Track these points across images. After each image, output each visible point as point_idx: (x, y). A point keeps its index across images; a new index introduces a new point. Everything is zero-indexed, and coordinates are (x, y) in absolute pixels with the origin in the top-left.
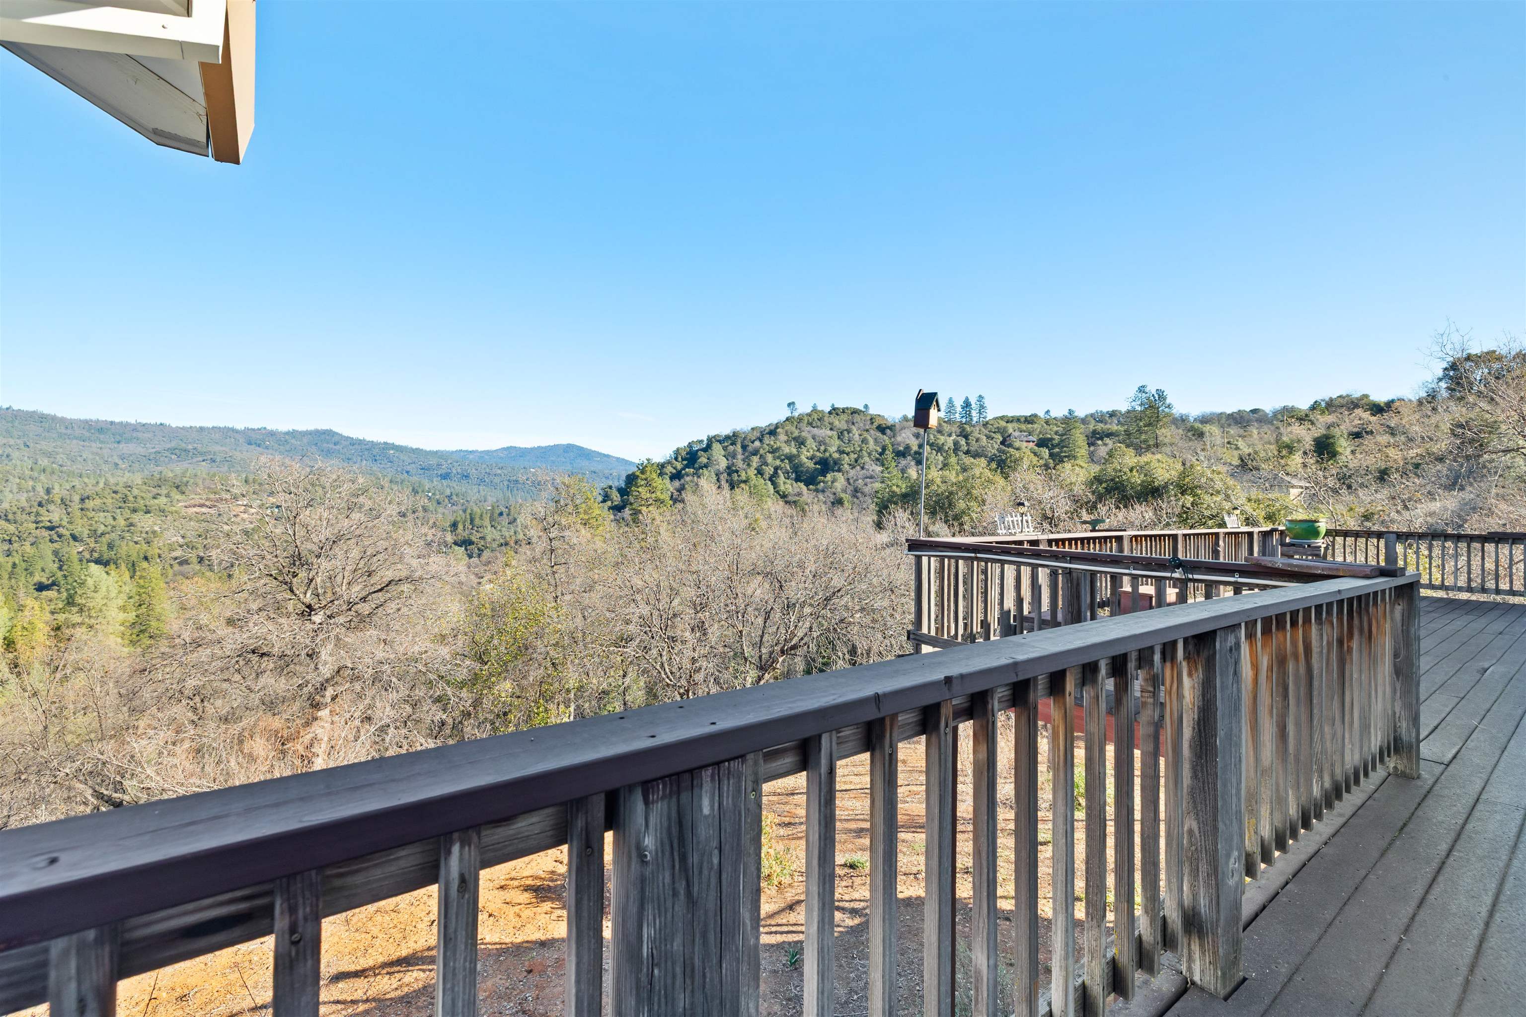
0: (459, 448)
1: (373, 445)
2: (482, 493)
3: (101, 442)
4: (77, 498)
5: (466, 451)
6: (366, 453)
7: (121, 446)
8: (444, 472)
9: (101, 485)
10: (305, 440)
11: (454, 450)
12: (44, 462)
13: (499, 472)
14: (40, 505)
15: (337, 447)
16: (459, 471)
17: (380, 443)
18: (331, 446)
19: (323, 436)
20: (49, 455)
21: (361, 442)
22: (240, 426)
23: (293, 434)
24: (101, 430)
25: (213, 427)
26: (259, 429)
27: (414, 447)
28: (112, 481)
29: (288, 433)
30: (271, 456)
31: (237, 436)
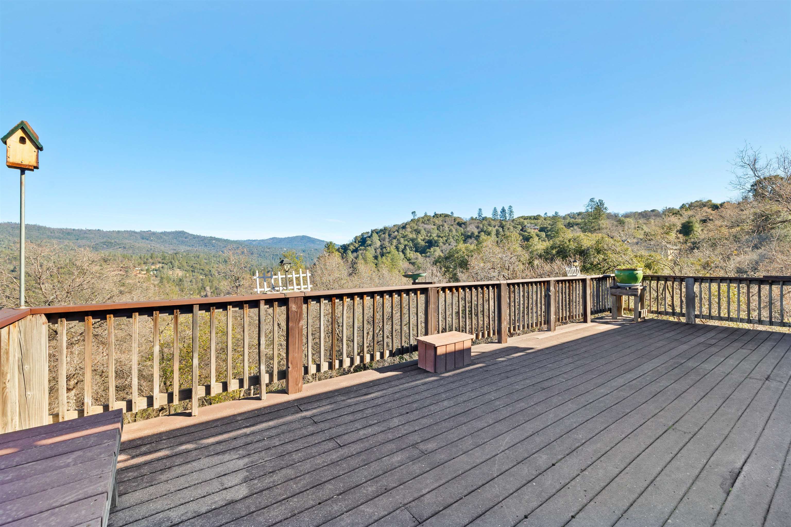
0: (248, 239)
1: (205, 238)
2: (260, 261)
3: (69, 240)
5: (252, 240)
6: (201, 242)
7: (79, 241)
10: (170, 237)
11: (246, 240)
13: (268, 250)
15: (187, 240)
17: (208, 237)
18: (184, 239)
19: (179, 234)
21: (198, 237)
22: (138, 230)
23: (165, 233)
24: (68, 234)
25: (124, 231)
26: (147, 231)
27: (225, 239)
29: (162, 233)
30: (153, 245)
31: (136, 235)
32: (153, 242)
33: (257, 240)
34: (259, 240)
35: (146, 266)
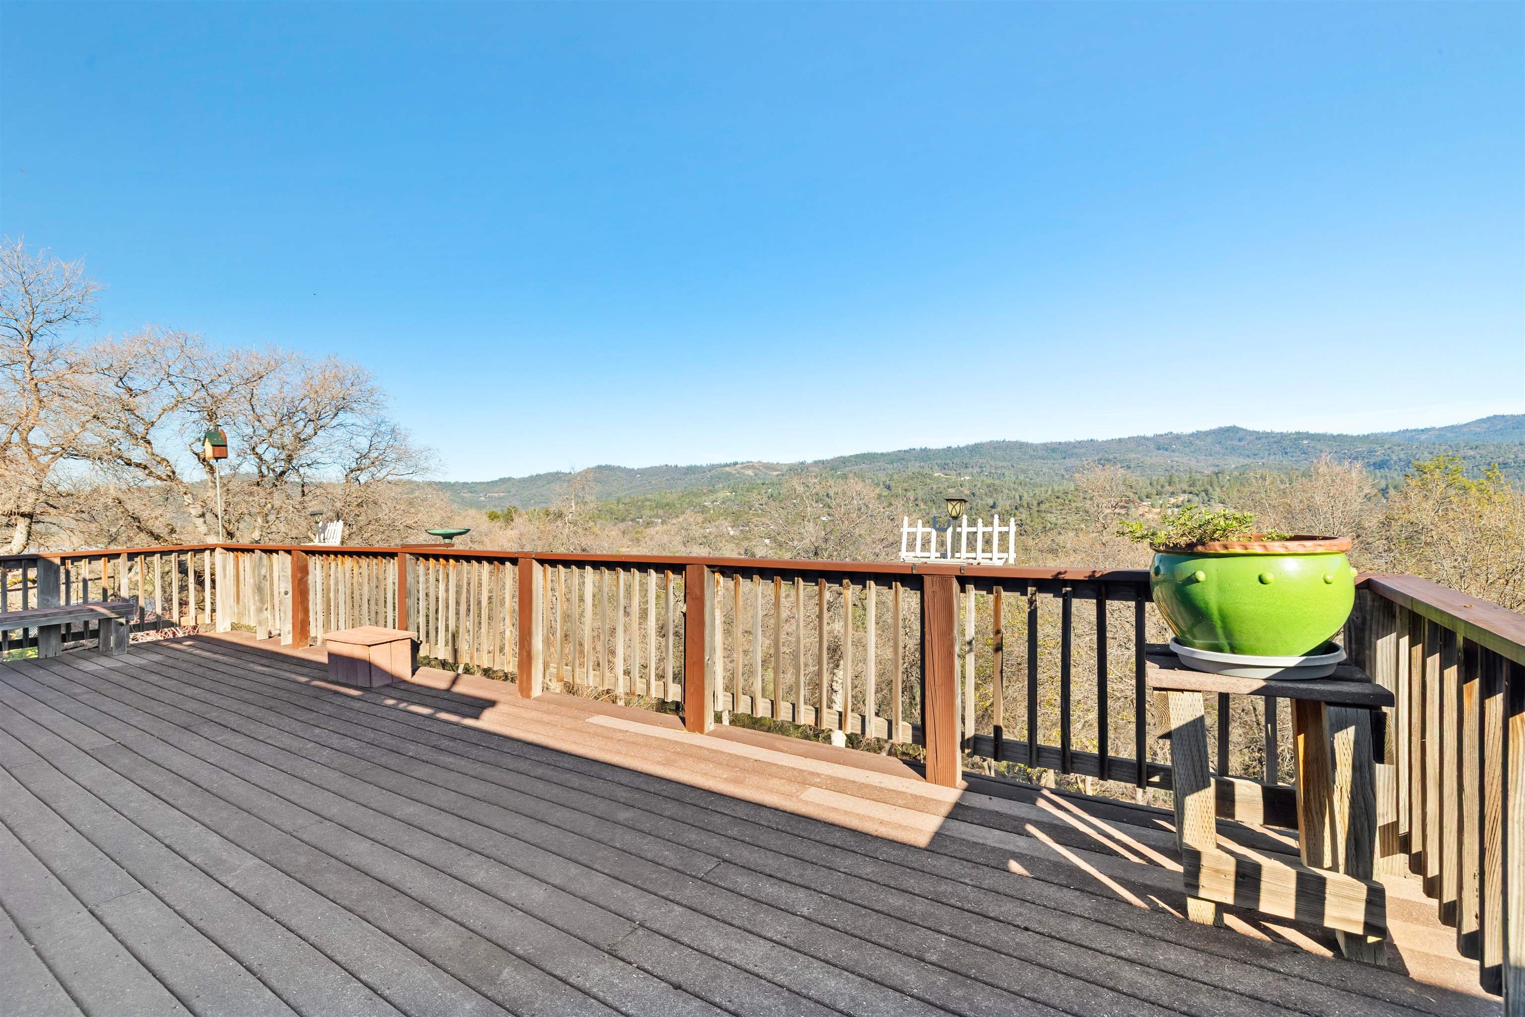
0: (1403, 427)
1: (1283, 436)
3: (1054, 459)
4: (1035, 503)
5: (1415, 430)
6: (1275, 446)
7: (1067, 460)
8: (1378, 459)
9: (1050, 492)
10: (1209, 440)
11: (1396, 430)
12: (1022, 477)
13: (1471, 453)
14: (1016, 508)
15: (1242, 444)
16: (1402, 456)
17: (1291, 434)
18: (1236, 443)
19: (1226, 434)
20: (1024, 472)
21: (1267, 435)
22: (1150, 434)
23: (1197, 435)
24: (1054, 450)
26: (1166, 435)
27: (1335, 433)
28: (1056, 488)
29: (1192, 435)
30: (1177, 459)
31: (1148, 443)
32: (1177, 454)
33: (1433, 429)
34: (1441, 429)
35: (1160, 499)
